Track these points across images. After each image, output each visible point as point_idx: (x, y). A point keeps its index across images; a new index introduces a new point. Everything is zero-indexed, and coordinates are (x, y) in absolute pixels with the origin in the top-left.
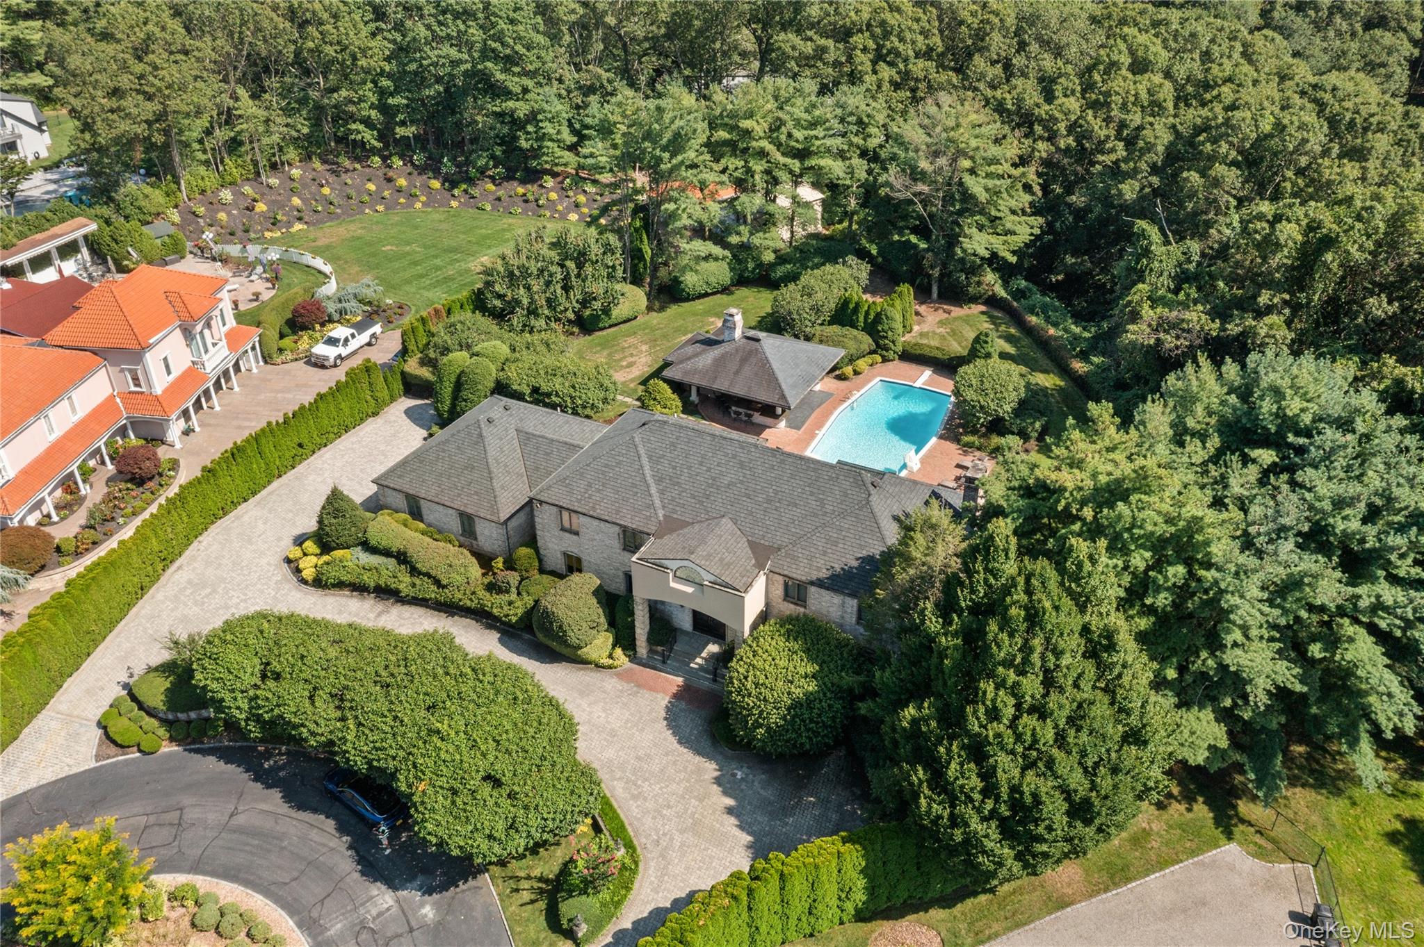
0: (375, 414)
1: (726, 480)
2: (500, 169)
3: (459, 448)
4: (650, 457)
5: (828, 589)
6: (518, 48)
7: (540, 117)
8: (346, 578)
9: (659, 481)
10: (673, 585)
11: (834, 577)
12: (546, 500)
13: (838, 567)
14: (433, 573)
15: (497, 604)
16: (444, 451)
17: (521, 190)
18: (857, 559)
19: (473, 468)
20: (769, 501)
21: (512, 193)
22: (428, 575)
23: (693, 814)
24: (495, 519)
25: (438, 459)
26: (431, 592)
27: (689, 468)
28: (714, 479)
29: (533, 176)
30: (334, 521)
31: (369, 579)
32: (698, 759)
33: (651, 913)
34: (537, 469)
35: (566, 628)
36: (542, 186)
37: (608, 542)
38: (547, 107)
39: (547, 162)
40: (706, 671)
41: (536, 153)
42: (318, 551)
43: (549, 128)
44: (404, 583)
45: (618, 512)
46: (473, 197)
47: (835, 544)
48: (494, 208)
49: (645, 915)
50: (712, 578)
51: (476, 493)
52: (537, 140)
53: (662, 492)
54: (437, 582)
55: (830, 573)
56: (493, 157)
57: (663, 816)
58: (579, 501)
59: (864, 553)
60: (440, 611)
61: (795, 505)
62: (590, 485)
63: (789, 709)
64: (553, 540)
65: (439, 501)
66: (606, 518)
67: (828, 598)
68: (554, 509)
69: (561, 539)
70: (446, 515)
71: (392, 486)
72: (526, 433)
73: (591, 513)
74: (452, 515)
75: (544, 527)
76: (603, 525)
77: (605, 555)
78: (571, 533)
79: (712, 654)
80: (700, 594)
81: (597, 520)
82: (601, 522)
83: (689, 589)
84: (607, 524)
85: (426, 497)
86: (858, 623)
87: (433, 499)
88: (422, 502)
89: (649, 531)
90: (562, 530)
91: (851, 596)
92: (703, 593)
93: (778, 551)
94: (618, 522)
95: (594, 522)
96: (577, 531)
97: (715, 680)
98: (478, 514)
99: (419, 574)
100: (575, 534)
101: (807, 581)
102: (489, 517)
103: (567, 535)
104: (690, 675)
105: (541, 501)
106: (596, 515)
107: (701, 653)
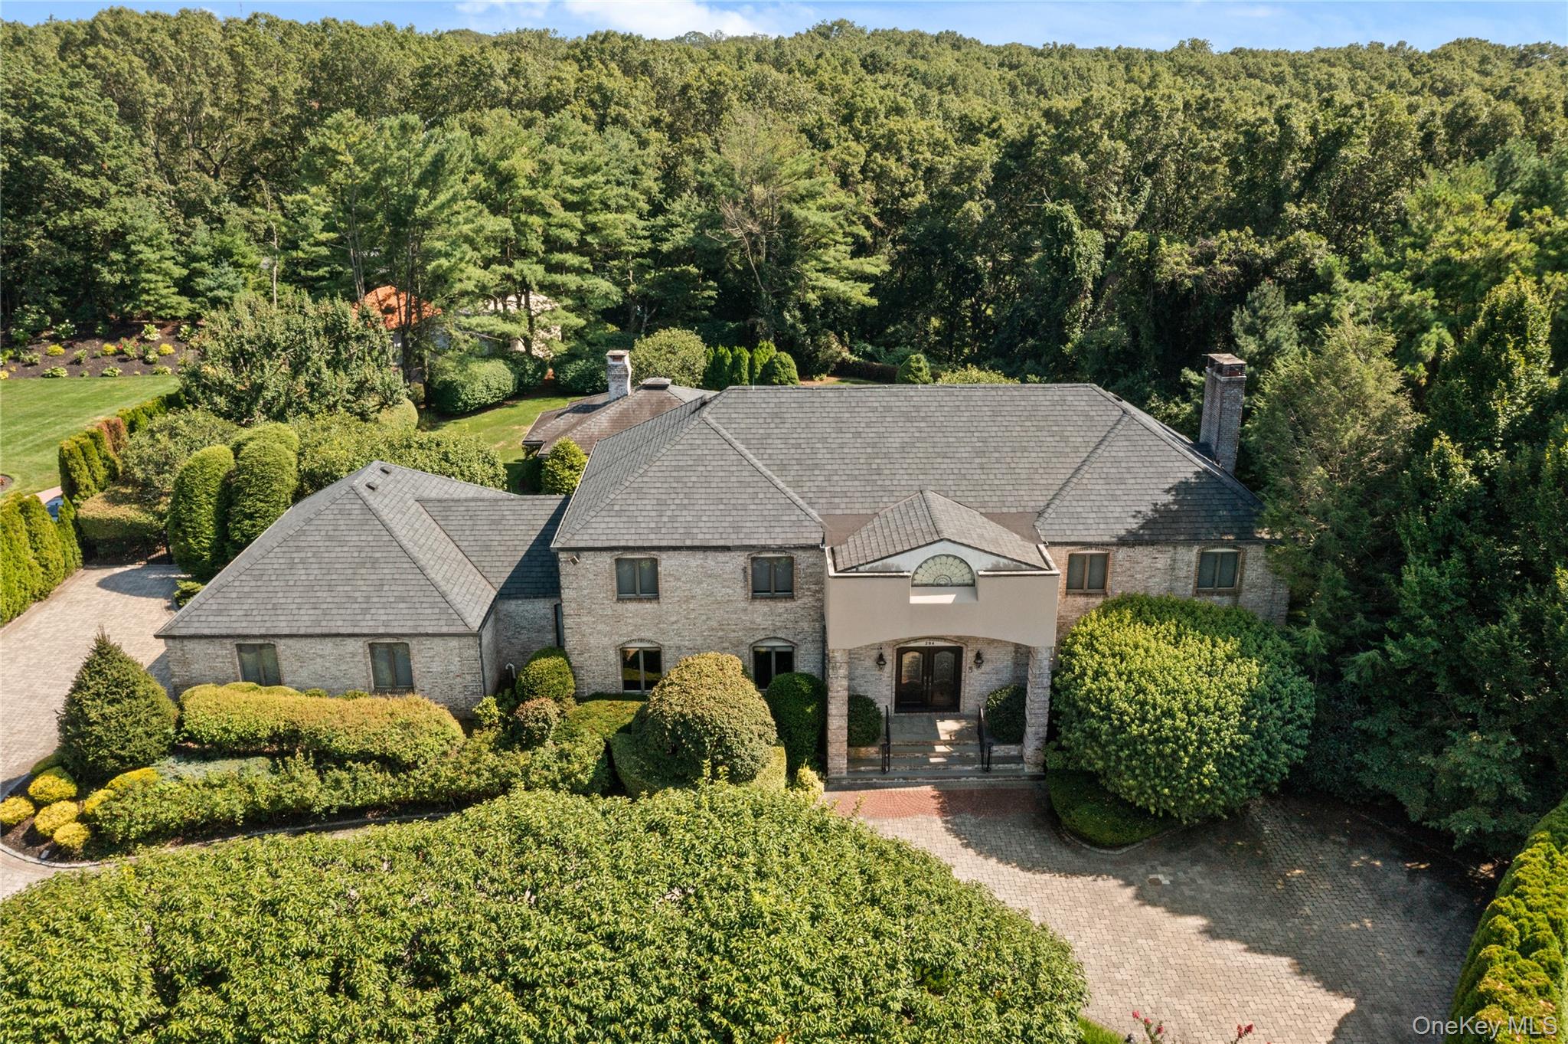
0: (41, 596)
1: (895, 442)
2: (66, 325)
3: (329, 538)
4: (746, 442)
5: (1152, 543)
6: (89, 133)
7: (129, 238)
8: (171, 813)
9: (782, 469)
10: (915, 599)
11: (1148, 524)
12: (584, 543)
13: (1147, 509)
14: (376, 748)
16: (299, 549)
17: (110, 348)
18: (1168, 491)
19: (375, 561)
20: (980, 453)
21: (98, 353)
22: (365, 757)
23: (1164, 960)
24: (461, 629)
25: (292, 565)
26: (380, 785)
27: (824, 440)
28: (874, 446)
29: (127, 327)
30: (108, 710)
31: (230, 803)
32: (1078, 882)
34: (487, 548)
35: (730, 740)
36: (143, 340)
37: (721, 593)
38: (139, 223)
39: (148, 303)
40: (964, 760)
41: (128, 291)
42: (72, 790)
43: (148, 254)
44: (311, 787)
45: (737, 529)
46: (32, 364)
47: (1122, 481)
48: (71, 374)
50: (989, 561)
51: (402, 599)
52: (129, 272)
53: (797, 485)
54: (390, 763)
55: (1141, 521)
56: (50, 311)
57: (1124, 984)
58: (657, 530)
59: (1172, 481)
61: (1024, 449)
62: (661, 503)
63: (1245, 711)
64: (601, 627)
65: (318, 631)
66: (721, 543)
67: (1147, 562)
68: (607, 560)
69: (618, 618)
70: (341, 658)
71: (207, 632)
72: (439, 501)
73: (688, 543)
74: (353, 655)
75: (580, 606)
76: (712, 560)
77: (714, 624)
78: (640, 600)
79: (959, 734)
80: (972, 600)
81: (700, 555)
82: (710, 554)
83: (947, 599)
84: (722, 557)
85: (294, 631)
86: (1198, 593)
87: (310, 631)
88: (281, 645)
89: (811, 542)
90: (619, 600)
91: (1189, 543)
92: (976, 595)
93: (1040, 514)
94: (746, 542)
95: (696, 560)
96: (652, 591)
97: (988, 770)
98: (422, 630)
99: (340, 760)
100: (649, 600)
101: (1114, 540)
102: (445, 630)
103: (632, 606)
104: (935, 776)
105: (578, 550)
106: (697, 543)
107: (938, 737)
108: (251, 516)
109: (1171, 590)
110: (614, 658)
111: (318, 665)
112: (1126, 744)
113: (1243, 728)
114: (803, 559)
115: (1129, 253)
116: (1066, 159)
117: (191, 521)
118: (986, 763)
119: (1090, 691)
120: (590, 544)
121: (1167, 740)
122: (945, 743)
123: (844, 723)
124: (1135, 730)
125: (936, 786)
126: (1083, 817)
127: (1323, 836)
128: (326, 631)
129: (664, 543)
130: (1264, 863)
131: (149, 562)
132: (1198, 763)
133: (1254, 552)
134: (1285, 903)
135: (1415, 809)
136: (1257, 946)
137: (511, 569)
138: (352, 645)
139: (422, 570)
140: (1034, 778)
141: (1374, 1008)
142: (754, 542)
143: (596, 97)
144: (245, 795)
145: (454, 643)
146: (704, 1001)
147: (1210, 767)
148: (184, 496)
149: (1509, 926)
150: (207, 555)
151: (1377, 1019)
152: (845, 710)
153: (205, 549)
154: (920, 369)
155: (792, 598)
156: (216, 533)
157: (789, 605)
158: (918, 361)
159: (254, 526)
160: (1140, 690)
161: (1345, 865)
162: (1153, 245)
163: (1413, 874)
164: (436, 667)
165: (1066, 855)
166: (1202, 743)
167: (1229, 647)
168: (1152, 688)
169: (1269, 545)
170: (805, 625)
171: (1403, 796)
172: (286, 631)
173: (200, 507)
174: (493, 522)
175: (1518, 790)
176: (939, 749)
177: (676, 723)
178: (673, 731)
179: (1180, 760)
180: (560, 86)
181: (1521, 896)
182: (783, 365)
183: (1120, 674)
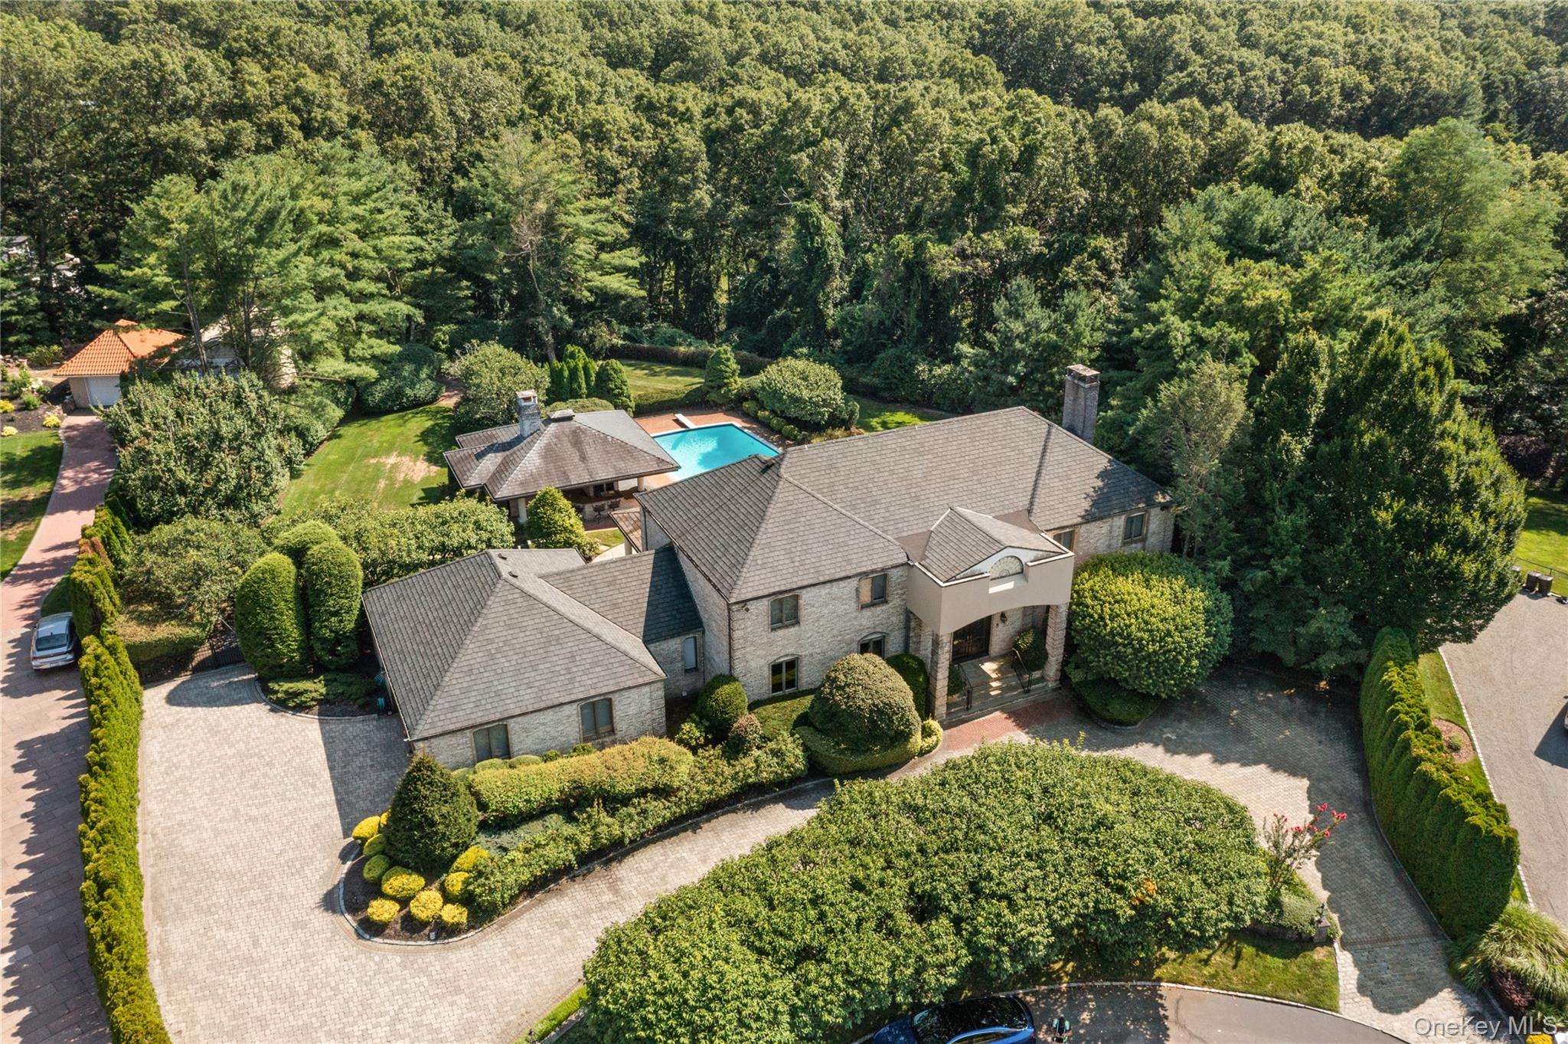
5: (1101, 518)
10: (992, 590)
12: (749, 596)
13: (1091, 493)
14: (647, 784)
15: (758, 764)
18: (1097, 478)
22: (642, 793)
24: (650, 677)
26: (659, 810)
31: (561, 855)
33: (1319, 870)
34: (616, 606)
37: (841, 609)
40: (1011, 689)
42: (422, 880)
44: (610, 826)
45: (849, 562)
49: (1319, 875)
50: (1032, 555)
51: (595, 664)
53: (870, 519)
54: (662, 792)
55: (1090, 503)
59: (1097, 472)
60: (675, 834)
63: (1206, 622)
64: (759, 652)
65: (543, 705)
66: (843, 574)
67: (1097, 531)
68: (765, 602)
69: (770, 644)
70: (559, 722)
71: (452, 727)
72: (558, 574)
73: (822, 579)
74: (569, 717)
75: (746, 641)
76: (835, 589)
77: (835, 632)
78: (787, 626)
79: (999, 670)
80: (1023, 583)
81: (828, 586)
82: (835, 584)
83: (1009, 585)
84: (842, 584)
85: (524, 710)
86: (1124, 544)
87: (537, 706)
88: (512, 724)
89: (900, 561)
90: (773, 630)
91: (1120, 514)
92: (1026, 580)
93: (1030, 511)
94: (859, 570)
95: (824, 591)
96: (794, 619)
97: (1028, 691)
98: (623, 685)
99: (625, 800)
100: (793, 625)
101: (1079, 520)
102: (641, 681)
103: (781, 633)
104: (999, 704)
105: (745, 602)
106: (827, 578)
107: (989, 677)
108: (336, 614)
109: (1109, 546)
110: (767, 672)
111: (540, 733)
112: (1144, 658)
113: (1208, 634)
114: (895, 575)
115: (900, 254)
116: (794, 157)
117: (275, 628)
118: (1026, 687)
119: (1112, 629)
120: (755, 594)
121: (1170, 651)
122: (996, 680)
123: (946, 683)
124: (1151, 648)
125: (1003, 710)
126: (1117, 709)
127: (1233, 685)
128: (549, 704)
129: (805, 583)
130: (1214, 711)
131: (197, 670)
132: (1188, 660)
133: (1155, 512)
134: (1240, 733)
135: (1289, 658)
136: (1245, 762)
137: (643, 620)
138: (568, 710)
139: (599, 638)
140: (1055, 690)
141: (1318, 780)
142: (864, 569)
143: (298, 101)
144: (571, 846)
145: (646, 689)
146: (1100, 874)
147: (1195, 663)
148: (261, 608)
149: (1406, 718)
150: (297, 656)
151: (1322, 786)
152: (947, 674)
153: (293, 651)
154: (728, 360)
155: (886, 602)
156: (301, 635)
157: (885, 607)
158: (726, 352)
159: (341, 621)
160: (1146, 623)
161: (1254, 701)
162: (920, 247)
163: (1290, 696)
164: (632, 710)
165: (1110, 736)
166: (1190, 647)
167: (1181, 581)
168: (1153, 620)
169: (1164, 507)
170: (894, 619)
171: (1281, 653)
172: (518, 712)
173: (282, 614)
174: (610, 584)
175: (1353, 638)
176: (994, 684)
177: (871, 711)
178: (871, 718)
179: (1178, 661)
180: (256, 92)
181: (1402, 700)
182: (615, 371)
183: (1128, 615)
